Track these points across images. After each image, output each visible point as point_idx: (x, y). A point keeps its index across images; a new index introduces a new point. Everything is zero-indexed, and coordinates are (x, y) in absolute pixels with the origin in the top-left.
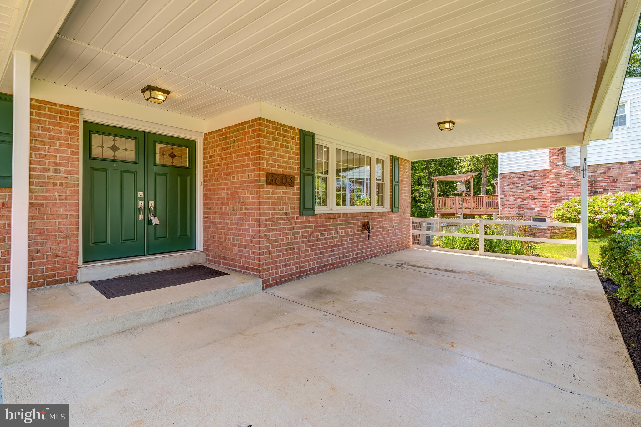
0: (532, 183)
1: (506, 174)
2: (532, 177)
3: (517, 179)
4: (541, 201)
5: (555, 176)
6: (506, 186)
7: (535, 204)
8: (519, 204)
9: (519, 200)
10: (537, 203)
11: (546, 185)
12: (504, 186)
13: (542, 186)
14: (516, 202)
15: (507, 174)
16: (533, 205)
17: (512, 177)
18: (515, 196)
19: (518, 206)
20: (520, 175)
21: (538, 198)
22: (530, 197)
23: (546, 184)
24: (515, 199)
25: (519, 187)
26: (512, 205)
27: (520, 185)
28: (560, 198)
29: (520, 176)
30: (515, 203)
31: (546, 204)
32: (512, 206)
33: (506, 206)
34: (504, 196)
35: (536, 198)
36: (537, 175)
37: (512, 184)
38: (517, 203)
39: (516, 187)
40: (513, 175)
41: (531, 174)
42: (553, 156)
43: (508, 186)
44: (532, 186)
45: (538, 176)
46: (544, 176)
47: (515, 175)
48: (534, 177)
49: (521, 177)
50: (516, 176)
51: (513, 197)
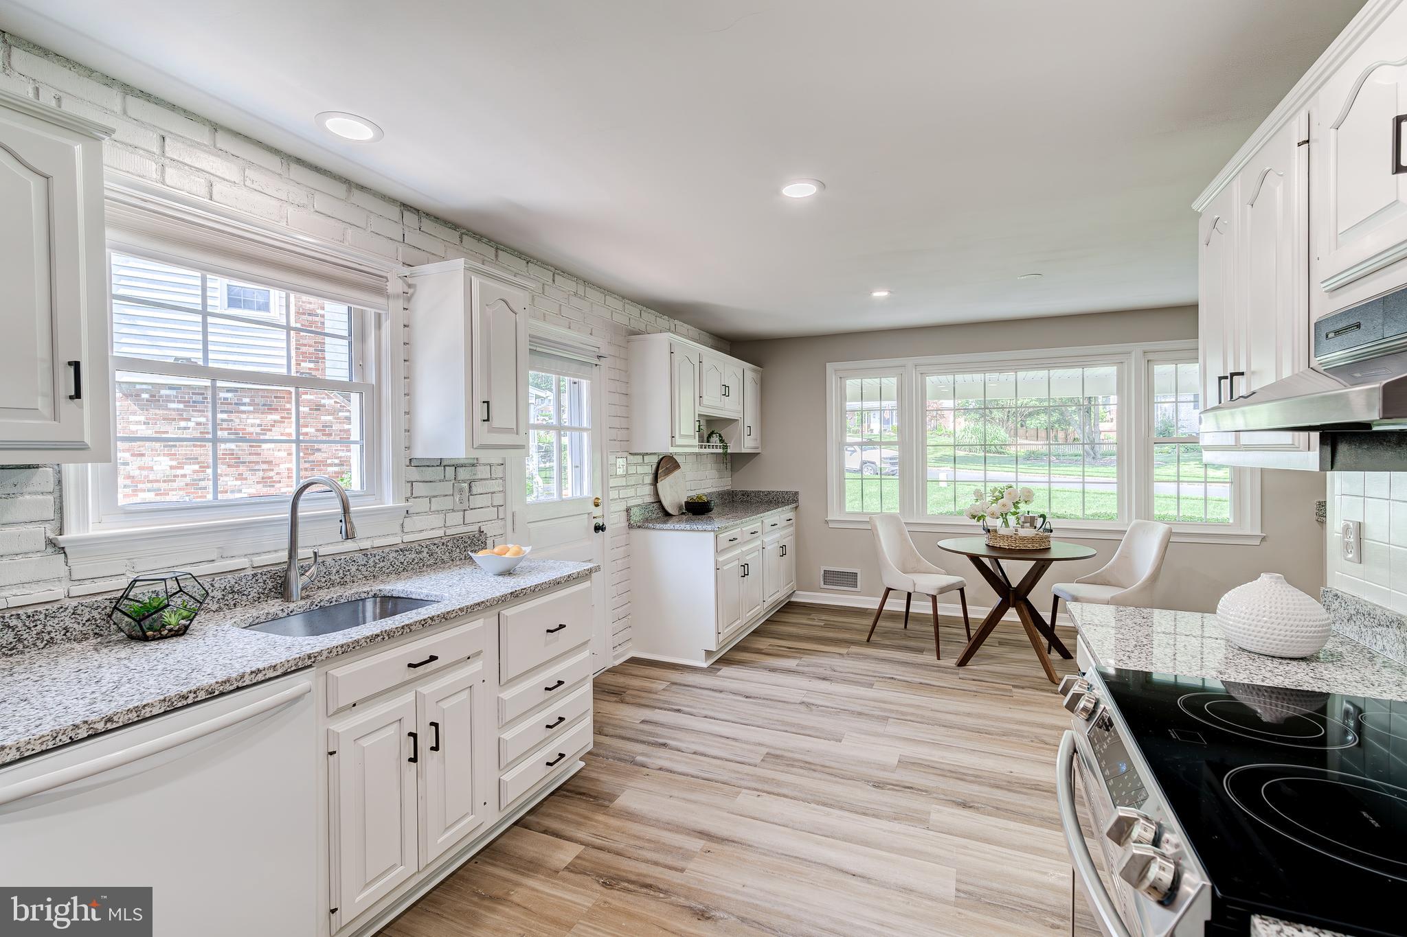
0: (232, 420)
1: (138, 387)
2: (231, 404)
3: (181, 406)
4: (259, 470)
5: (311, 409)
6: (138, 423)
7: (240, 477)
8: (188, 480)
9: (189, 469)
10: (247, 474)
11: (270, 430)
12: (129, 423)
13: (262, 430)
14: (179, 472)
15: (144, 387)
16: (236, 479)
17: (161, 396)
18: (175, 455)
19: (187, 485)
20: (193, 394)
21: (250, 462)
22: (225, 459)
23: (273, 426)
24: (174, 463)
25: (189, 428)
26: (165, 481)
27: (191, 424)
28: (323, 461)
29: (192, 398)
30: (175, 476)
31: (272, 478)
32: (163, 486)
33: (140, 486)
34: (133, 455)
35: (245, 463)
36: (246, 400)
37: (164, 419)
38: (184, 476)
39: (179, 428)
40: (164, 392)
41: (229, 395)
42: (305, 361)
43: (145, 423)
44: (231, 429)
45: (250, 405)
46: (264, 405)
47: (173, 392)
48: (236, 404)
49: (194, 402)
50: (177, 397)
51: (167, 458)
